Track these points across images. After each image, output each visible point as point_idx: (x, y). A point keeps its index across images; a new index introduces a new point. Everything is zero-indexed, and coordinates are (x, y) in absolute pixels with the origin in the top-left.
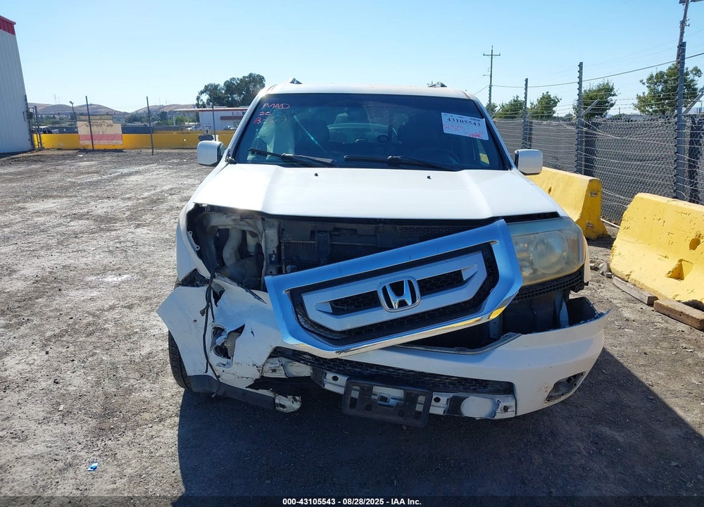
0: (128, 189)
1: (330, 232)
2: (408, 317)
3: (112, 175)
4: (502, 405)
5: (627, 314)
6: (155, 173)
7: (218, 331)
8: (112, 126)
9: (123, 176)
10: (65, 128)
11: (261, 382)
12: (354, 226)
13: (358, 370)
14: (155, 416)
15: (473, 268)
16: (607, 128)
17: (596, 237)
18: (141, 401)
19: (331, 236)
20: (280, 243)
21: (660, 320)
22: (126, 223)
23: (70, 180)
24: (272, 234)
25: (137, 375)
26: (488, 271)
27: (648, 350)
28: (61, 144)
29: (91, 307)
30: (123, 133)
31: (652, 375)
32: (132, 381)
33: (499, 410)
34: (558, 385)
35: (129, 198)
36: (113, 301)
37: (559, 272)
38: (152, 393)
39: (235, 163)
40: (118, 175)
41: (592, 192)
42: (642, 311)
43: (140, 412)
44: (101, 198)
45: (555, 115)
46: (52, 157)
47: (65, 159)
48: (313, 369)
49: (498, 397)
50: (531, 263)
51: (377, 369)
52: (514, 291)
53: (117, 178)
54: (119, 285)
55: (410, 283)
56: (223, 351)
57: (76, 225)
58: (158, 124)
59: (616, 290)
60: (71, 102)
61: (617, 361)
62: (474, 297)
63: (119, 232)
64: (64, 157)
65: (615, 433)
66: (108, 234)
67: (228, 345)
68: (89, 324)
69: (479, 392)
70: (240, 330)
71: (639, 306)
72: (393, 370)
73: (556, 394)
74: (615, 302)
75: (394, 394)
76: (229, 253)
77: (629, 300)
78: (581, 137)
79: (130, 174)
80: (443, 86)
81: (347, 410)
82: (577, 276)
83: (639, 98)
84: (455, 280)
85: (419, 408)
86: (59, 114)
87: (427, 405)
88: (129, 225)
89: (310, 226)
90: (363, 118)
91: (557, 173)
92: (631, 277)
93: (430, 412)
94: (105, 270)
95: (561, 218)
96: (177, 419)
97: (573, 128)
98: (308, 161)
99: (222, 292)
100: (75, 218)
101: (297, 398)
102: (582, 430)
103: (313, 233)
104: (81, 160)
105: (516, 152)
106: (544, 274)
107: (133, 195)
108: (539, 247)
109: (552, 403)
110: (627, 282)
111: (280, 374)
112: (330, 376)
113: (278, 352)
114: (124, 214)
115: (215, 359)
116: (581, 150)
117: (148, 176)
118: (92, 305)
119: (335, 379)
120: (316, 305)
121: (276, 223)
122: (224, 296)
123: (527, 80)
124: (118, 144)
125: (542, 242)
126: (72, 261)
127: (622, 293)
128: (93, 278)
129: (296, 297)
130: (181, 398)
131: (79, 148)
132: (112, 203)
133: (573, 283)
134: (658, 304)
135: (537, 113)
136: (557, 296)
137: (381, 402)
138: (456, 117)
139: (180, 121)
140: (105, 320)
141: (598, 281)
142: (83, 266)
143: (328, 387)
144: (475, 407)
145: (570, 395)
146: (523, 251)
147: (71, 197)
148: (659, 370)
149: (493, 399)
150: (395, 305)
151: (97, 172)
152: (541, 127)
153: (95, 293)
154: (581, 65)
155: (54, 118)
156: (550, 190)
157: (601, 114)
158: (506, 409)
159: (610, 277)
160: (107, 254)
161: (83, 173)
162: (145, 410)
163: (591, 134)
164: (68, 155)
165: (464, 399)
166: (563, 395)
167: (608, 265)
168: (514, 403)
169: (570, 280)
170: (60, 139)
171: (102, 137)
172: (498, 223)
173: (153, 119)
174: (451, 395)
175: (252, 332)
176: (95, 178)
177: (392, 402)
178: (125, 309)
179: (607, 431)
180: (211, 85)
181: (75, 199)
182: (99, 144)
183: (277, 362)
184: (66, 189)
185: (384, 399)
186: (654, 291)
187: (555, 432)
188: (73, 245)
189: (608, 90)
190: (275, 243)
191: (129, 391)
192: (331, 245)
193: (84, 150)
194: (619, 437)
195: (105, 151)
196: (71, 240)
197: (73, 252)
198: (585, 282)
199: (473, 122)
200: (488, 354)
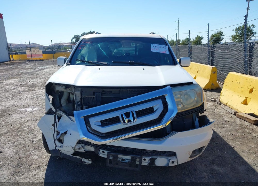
0: (42, 74)
1: (101, 92)
2: (132, 126)
3: (38, 69)
4: (171, 161)
5: (226, 119)
6: (53, 68)
7: (58, 133)
8: (39, 51)
9: (41, 69)
10: (23, 52)
11: (76, 153)
12: (111, 90)
13: (112, 148)
14: (37, 166)
15: (158, 106)
16: (219, 48)
17: (215, 89)
18: (33, 159)
19: (102, 94)
20: (81, 97)
21: (239, 121)
22: (39, 88)
23: (21, 71)
24: (78, 93)
25: (33, 149)
26: (164, 107)
27: (233, 133)
28: (20, 58)
29: (20, 121)
30: (43, 53)
31: (235, 143)
32: (31, 151)
33: (170, 163)
34: (194, 152)
35: (42, 78)
36: (29, 119)
37: (193, 106)
38: (38, 156)
39: (69, 65)
40: (40, 69)
41: (213, 72)
42: (232, 117)
43: (32, 164)
44: (32, 78)
45: (202, 43)
46: (16, 63)
47: (21, 64)
48: (95, 148)
49: (169, 158)
50: (182, 103)
51: (120, 147)
52: (174, 115)
53: (39, 70)
54: (33, 112)
55: (132, 113)
56: (61, 141)
57: (20, 89)
58: (57, 50)
59: (222, 109)
60: (25, 43)
61: (221, 138)
62: (158, 117)
63: (36, 91)
64: (21, 63)
65: (219, 169)
66: (32, 92)
67: (61, 138)
68: (18, 128)
69: (162, 156)
70: (66, 133)
71: (231, 115)
72: (126, 148)
73: (194, 155)
74: (221, 114)
75: (127, 158)
76: (63, 101)
77: (227, 113)
78: (210, 51)
79: (44, 69)
80: (153, 33)
81: (108, 165)
82: (201, 108)
83: (232, 36)
84: (150, 111)
85: (137, 163)
86: (21, 47)
87: (141, 162)
88: (41, 88)
89: (93, 90)
90: (120, 47)
91: (201, 65)
92: (228, 104)
93: (142, 164)
94: (29, 106)
95: (194, 84)
96: (46, 167)
97: (206, 48)
98: (97, 63)
99: (61, 117)
100: (21, 86)
101: (90, 159)
102: (206, 168)
103: (94, 93)
104: (27, 64)
105: (180, 58)
106: (187, 107)
107: (44, 77)
108: (185, 96)
109: (192, 159)
110: (226, 106)
111: (82, 150)
112: (101, 151)
113: (80, 142)
114: (39, 84)
115: (58, 144)
116: (210, 56)
117: (51, 69)
118: (21, 120)
119: (103, 152)
120: (94, 122)
121: (80, 89)
122: (62, 118)
123: (189, 31)
124: (41, 58)
125: (186, 94)
126: (17, 103)
127: (224, 110)
128: (24, 109)
129: (87, 119)
130: (49, 158)
131: (27, 59)
132: (36, 80)
133: (199, 110)
134: (238, 114)
135: (195, 42)
136: (194, 115)
137: (122, 161)
138: (156, 45)
139: (65, 49)
140: (25, 126)
141: (215, 106)
142: (20, 105)
143: (101, 155)
144: (161, 162)
145: (200, 155)
146: (178, 98)
147: (21, 78)
148: (238, 141)
149: (168, 159)
150: (126, 121)
151: (32, 68)
152: (195, 48)
153: (23, 116)
154: (208, 25)
155: (20, 49)
156: (198, 71)
157: (218, 43)
158: (173, 162)
159: (220, 104)
160: (30, 100)
161: (27, 69)
162: (34, 164)
163: (213, 50)
164: (22, 62)
165: (156, 159)
166: (197, 155)
167: (219, 99)
168: (176, 160)
169: (198, 109)
170: (20, 57)
171: (35, 55)
172: (167, 87)
173: (56, 48)
174: (150, 157)
175: (70, 134)
176: (31, 70)
177: (127, 161)
178: (33, 122)
179: (216, 168)
180: (76, 35)
181: (22, 79)
182: (34, 58)
183: (80, 146)
184: (20, 75)
185: (123, 160)
186: (236, 109)
187: (195, 169)
188: (18, 96)
189: (221, 34)
190: (80, 97)
191: (29, 156)
192: (101, 97)
193: (29, 60)
194: (221, 170)
195: (36, 60)
196: (18, 95)
197: (17, 99)
198: (205, 109)
199: (163, 47)
200: (165, 140)
